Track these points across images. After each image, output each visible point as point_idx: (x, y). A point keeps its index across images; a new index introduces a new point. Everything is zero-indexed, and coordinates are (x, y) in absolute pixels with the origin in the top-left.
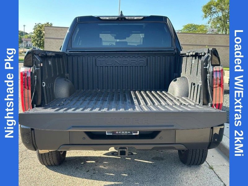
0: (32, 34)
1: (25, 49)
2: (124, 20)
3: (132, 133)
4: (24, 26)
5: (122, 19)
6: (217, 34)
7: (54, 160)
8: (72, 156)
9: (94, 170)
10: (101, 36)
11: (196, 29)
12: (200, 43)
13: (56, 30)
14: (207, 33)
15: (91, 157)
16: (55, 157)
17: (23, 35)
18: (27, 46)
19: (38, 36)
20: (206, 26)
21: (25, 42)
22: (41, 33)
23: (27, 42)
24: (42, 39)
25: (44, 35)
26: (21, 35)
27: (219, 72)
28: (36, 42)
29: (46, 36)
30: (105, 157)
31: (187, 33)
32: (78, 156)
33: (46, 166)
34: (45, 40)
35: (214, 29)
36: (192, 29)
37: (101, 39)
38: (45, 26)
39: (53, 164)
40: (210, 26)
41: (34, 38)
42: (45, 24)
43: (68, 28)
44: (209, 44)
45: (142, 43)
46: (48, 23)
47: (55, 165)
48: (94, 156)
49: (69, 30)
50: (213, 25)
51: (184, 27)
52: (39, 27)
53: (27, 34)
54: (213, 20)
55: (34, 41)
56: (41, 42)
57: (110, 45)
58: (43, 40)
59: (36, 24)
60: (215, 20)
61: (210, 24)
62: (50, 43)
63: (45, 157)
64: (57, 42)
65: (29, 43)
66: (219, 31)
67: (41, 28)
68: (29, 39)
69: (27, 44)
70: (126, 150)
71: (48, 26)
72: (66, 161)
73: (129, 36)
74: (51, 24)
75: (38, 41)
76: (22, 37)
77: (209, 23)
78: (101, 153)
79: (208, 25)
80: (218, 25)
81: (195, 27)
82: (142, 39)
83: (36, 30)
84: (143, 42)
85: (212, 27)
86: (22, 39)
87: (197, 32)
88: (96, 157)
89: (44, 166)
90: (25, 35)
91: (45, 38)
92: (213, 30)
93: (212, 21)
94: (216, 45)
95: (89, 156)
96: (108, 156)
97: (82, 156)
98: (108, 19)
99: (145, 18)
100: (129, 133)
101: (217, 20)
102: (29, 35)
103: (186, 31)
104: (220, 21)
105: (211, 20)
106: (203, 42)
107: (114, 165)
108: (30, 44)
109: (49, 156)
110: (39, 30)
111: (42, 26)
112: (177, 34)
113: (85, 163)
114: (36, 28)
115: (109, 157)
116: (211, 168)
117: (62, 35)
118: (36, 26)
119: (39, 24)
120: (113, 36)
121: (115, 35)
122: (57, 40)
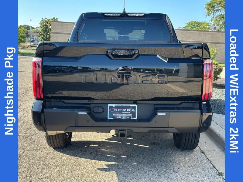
0: (39, 29)
1: (31, 44)
2: (127, 17)
3: (131, 118)
4: (31, 20)
5: (124, 16)
6: (220, 32)
7: (61, 142)
8: (77, 140)
9: (97, 152)
10: (105, 31)
11: (199, 26)
12: (203, 40)
13: (62, 25)
14: (210, 30)
15: (94, 141)
16: (62, 140)
17: (29, 29)
18: (33, 40)
19: (44, 30)
20: (208, 24)
21: (32, 36)
22: (47, 27)
23: (33, 36)
24: (48, 33)
25: (50, 30)
26: (27, 30)
27: (209, 65)
28: (43, 37)
29: (52, 30)
30: (107, 142)
31: (190, 30)
32: (82, 140)
33: (54, 148)
34: (52, 35)
35: (217, 27)
36: (195, 26)
37: (105, 34)
38: (52, 21)
39: (59, 146)
40: (212, 23)
41: (41, 33)
42: (51, 19)
43: (75, 23)
44: (212, 41)
45: (143, 39)
46: (54, 18)
47: (62, 147)
48: (97, 140)
49: (76, 25)
50: (216, 23)
51: (187, 24)
52: (46, 21)
53: (33, 28)
54: (216, 18)
55: (41, 35)
56: (48, 37)
57: (114, 39)
58: (49, 35)
59: (42, 18)
60: (218, 18)
61: (213, 21)
62: (56, 38)
63: (53, 140)
64: (63, 37)
65: (35, 37)
66: (221, 28)
67: (47, 22)
68: (36, 34)
69: (34, 39)
70: (125, 132)
71: (54, 21)
72: (71, 145)
73: (131, 32)
74: (57, 19)
75: (44, 36)
76: (28, 32)
77: (211, 21)
78: (104, 139)
79: (210, 22)
80: (221, 23)
81: (198, 24)
82: (143, 35)
83: (42, 24)
84: (144, 37)
85: (214, 25)
86: (29, 33)
87: (200, 30)
88: (99, 141)
89: (52, 148)
90: (31, 29)
91: (51, 33)
92: (215, 28)
93: (214, 19)
94: (218, 42)
95: (92, 140)
96: (109, 141)
97: (86, 140)
98: (112, 15)
99: (146, 15)
100: (128, 118)
101: (220, 18)
102: (35, 30)
103: (189, 28)
104: (223, 19)
105: (214, 17)
106: (205, 39)
107: (114, 148)
108: (36, 39)
109: (56, 138)
110: (45, 25)
111: (49, 21)
112: (175, 31)
113: (89, 146)
114: (43, 23)
115: (111, 142)
116: (202, 153)
117: (68, 30)
118: (43, 20)
119: (46, 18)
120: (116, 31)
121: (118, 31)
122: (63, 35)
